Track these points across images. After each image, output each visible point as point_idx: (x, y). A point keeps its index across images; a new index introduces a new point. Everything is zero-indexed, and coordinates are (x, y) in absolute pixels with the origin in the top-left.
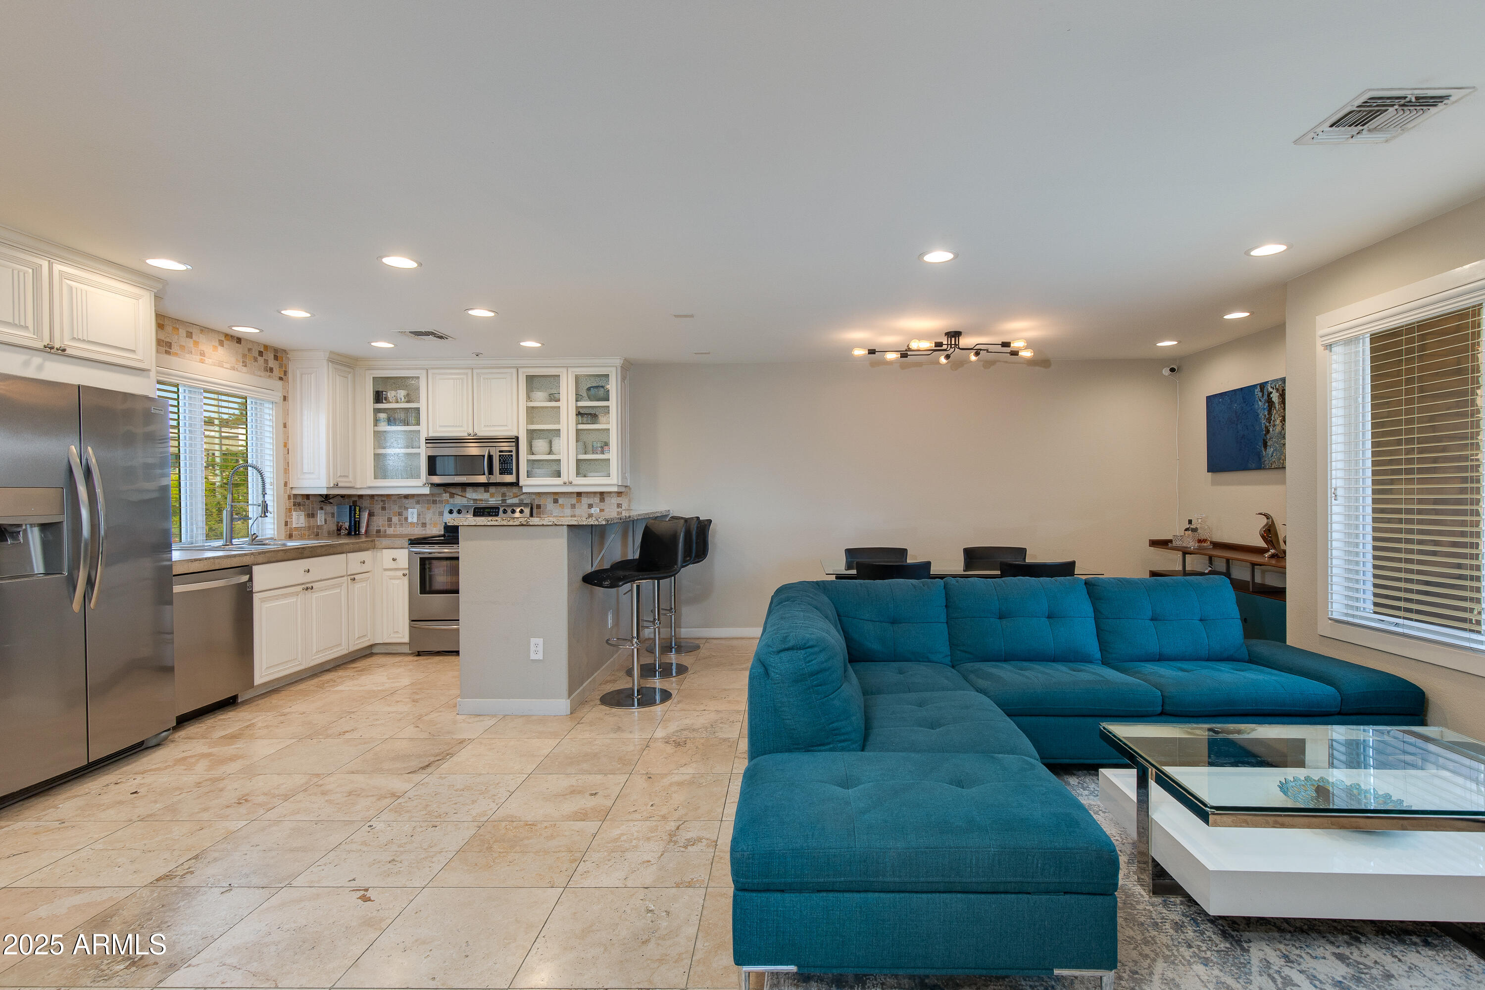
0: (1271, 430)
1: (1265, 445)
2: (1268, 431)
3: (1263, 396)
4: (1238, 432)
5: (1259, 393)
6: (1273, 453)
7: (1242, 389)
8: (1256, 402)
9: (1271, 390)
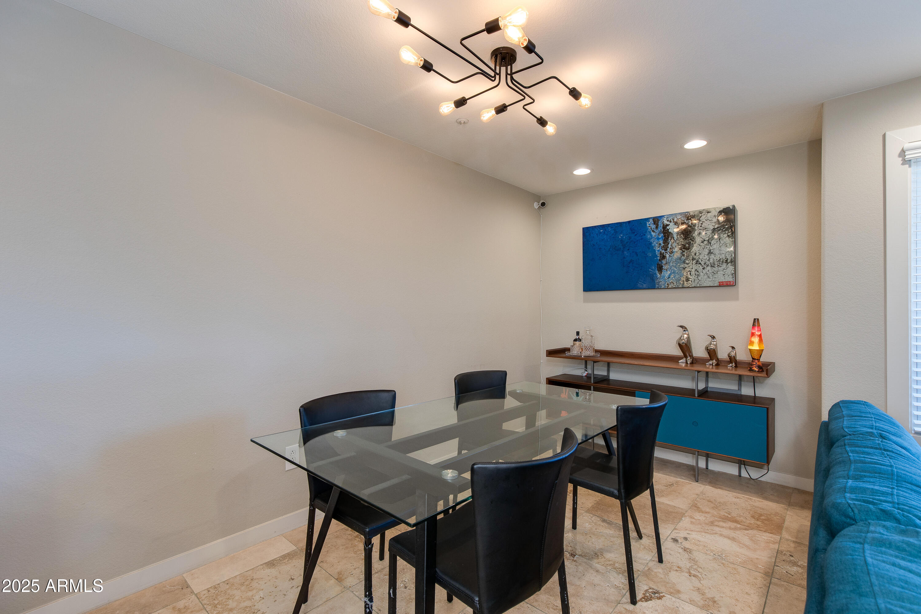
0: (667, 256)
1: (660, 269)
2: (664, 257)
3: (657, 228)
4: (624, 258)
5: (651, 225)
6: (670, 275)
7: (629, 222)
8: (648, 233)
9: (666, 222)
